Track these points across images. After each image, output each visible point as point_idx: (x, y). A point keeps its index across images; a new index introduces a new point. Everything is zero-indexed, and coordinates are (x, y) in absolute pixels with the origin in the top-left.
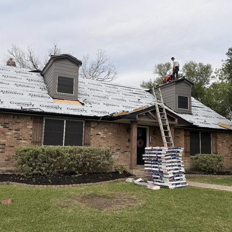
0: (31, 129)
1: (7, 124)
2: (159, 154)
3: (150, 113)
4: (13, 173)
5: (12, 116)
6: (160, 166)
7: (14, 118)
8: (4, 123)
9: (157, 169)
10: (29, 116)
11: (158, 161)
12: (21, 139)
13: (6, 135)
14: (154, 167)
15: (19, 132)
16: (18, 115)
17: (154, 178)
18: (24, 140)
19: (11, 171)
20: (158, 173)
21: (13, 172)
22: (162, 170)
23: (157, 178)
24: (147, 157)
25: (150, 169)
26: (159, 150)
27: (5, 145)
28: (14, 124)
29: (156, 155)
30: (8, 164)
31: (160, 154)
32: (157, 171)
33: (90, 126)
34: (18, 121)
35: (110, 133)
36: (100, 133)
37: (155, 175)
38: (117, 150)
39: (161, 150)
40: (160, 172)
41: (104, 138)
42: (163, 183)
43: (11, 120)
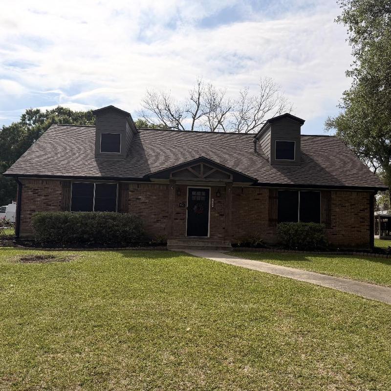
0: (60, 194)
3: (190, 169)
8: (34, 189)
10: (57, 180)
13: (35, 201)
15: (49, 198)
18: (53, 206)
33: (128, 189)
34: (47, 186)
36: (140, 197)
38: (163, 217)
41: (146, 203)
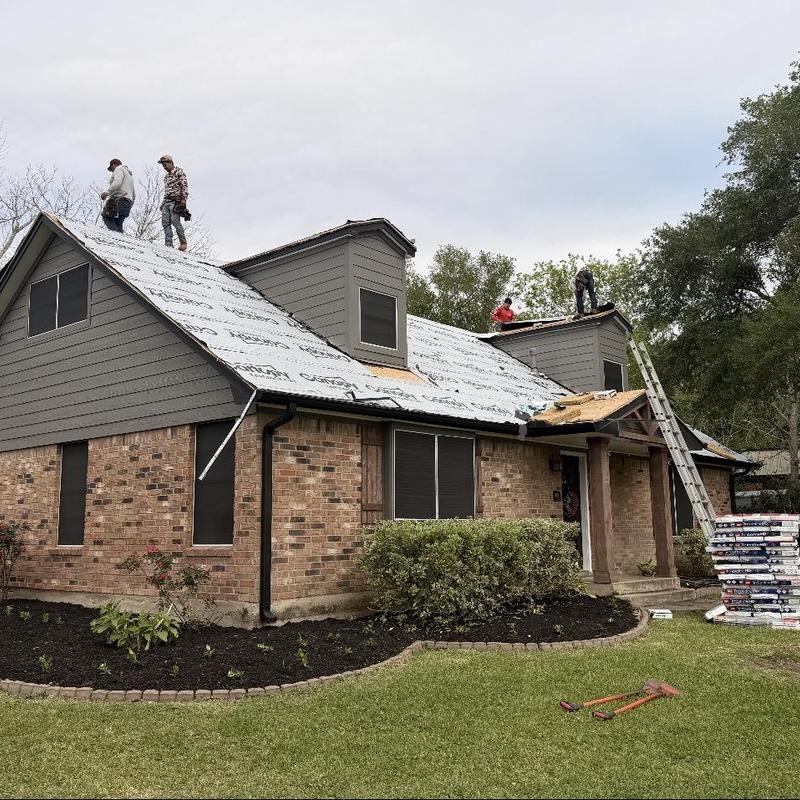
0: (359, 465)
1: (305, 449)
2: (770, 534)
4: (326, 617)
5: (314, 423)
6: (775, 568)
7: (318, 428)
8: (299, 448)
9: (770, 577)
10: (351, 421)
11: (768, 553)
12: (338, 501)
13: (304, 488)
14: (754, 572)
15: (333, 476)
16: (319, 418)
17: (758, 601)
18: (346, 501)
19: (321, 610)
20: (774, 588)
21: (326, 613)
22: (787, 578)
23: (769, 601)
24: (727, 544)
25: (742, 576)
26: (770, 524)
27: (302, 520)
28: (319, 450)
29: (760, 539)
30: (312, 586)
31: (778, 533)
32: (768, 583)
34: (329, 438)
35: (519, 476)
36: (498, 475)
37: (761, 592)
39: (780, 524)
40: (780, 583)
41: (508, 490)
42: (790, 611)
43: (313, 437)
